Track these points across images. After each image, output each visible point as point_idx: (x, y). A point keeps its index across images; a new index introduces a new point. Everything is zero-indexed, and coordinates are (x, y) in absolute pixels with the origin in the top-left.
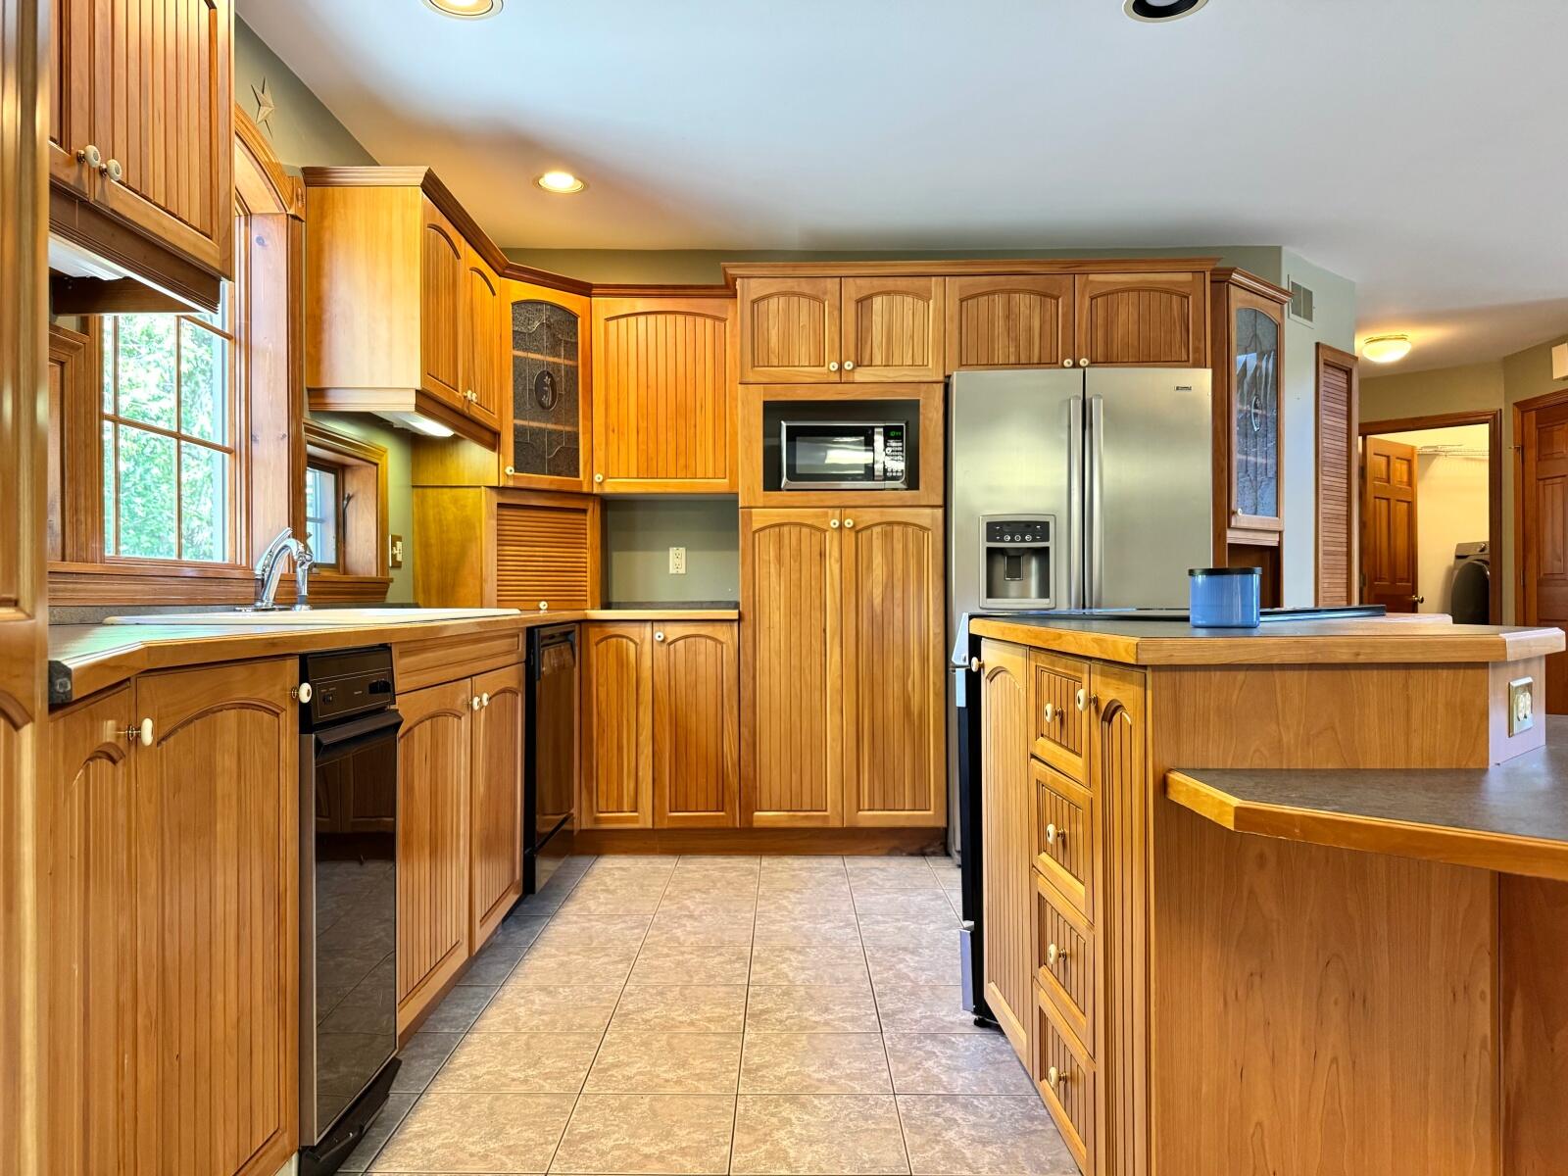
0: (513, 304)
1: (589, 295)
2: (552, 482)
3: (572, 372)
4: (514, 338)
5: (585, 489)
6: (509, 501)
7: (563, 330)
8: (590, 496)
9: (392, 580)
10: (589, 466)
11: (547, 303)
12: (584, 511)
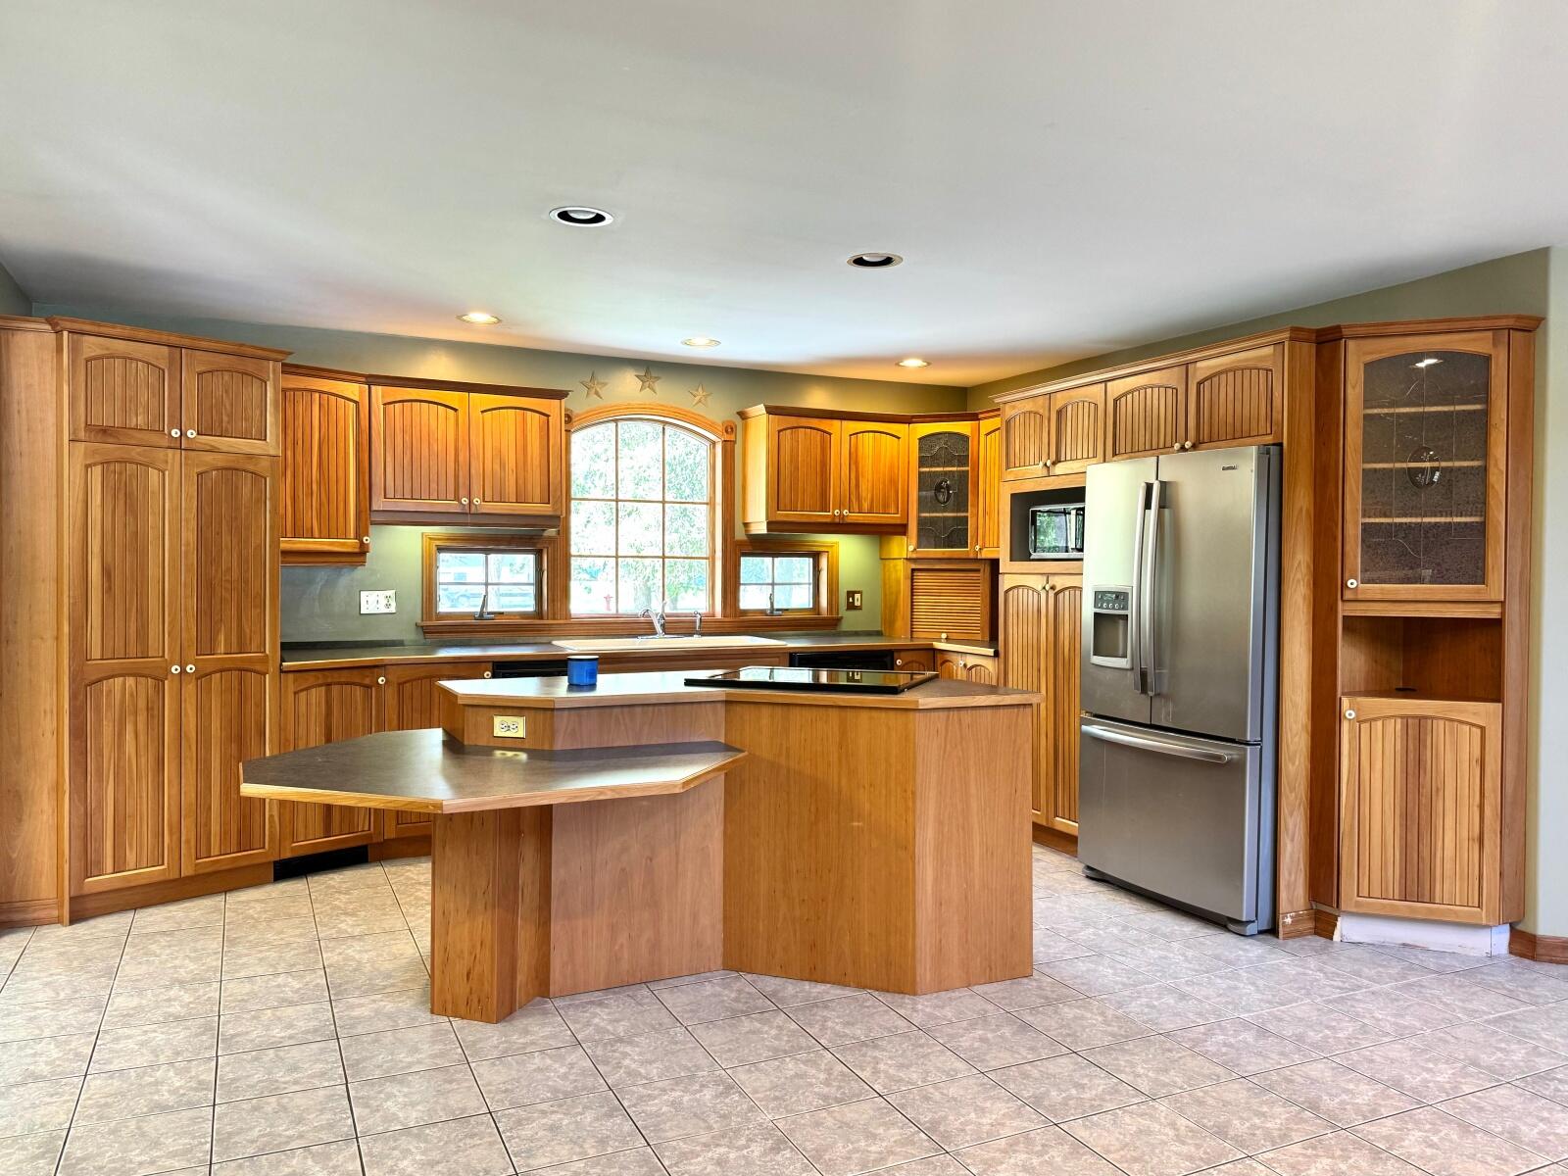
0: (920, 439)
1: (979, 420)
2: (944, 553)
3: (964, 475)
4: (920, 461)
5: (972, 556)
6: (918, 568)
7: (957, 450)
8: (976, 560)
9: (842, 617)
10: (975, 540)
11: (946, 433)
12: (978, 571)
